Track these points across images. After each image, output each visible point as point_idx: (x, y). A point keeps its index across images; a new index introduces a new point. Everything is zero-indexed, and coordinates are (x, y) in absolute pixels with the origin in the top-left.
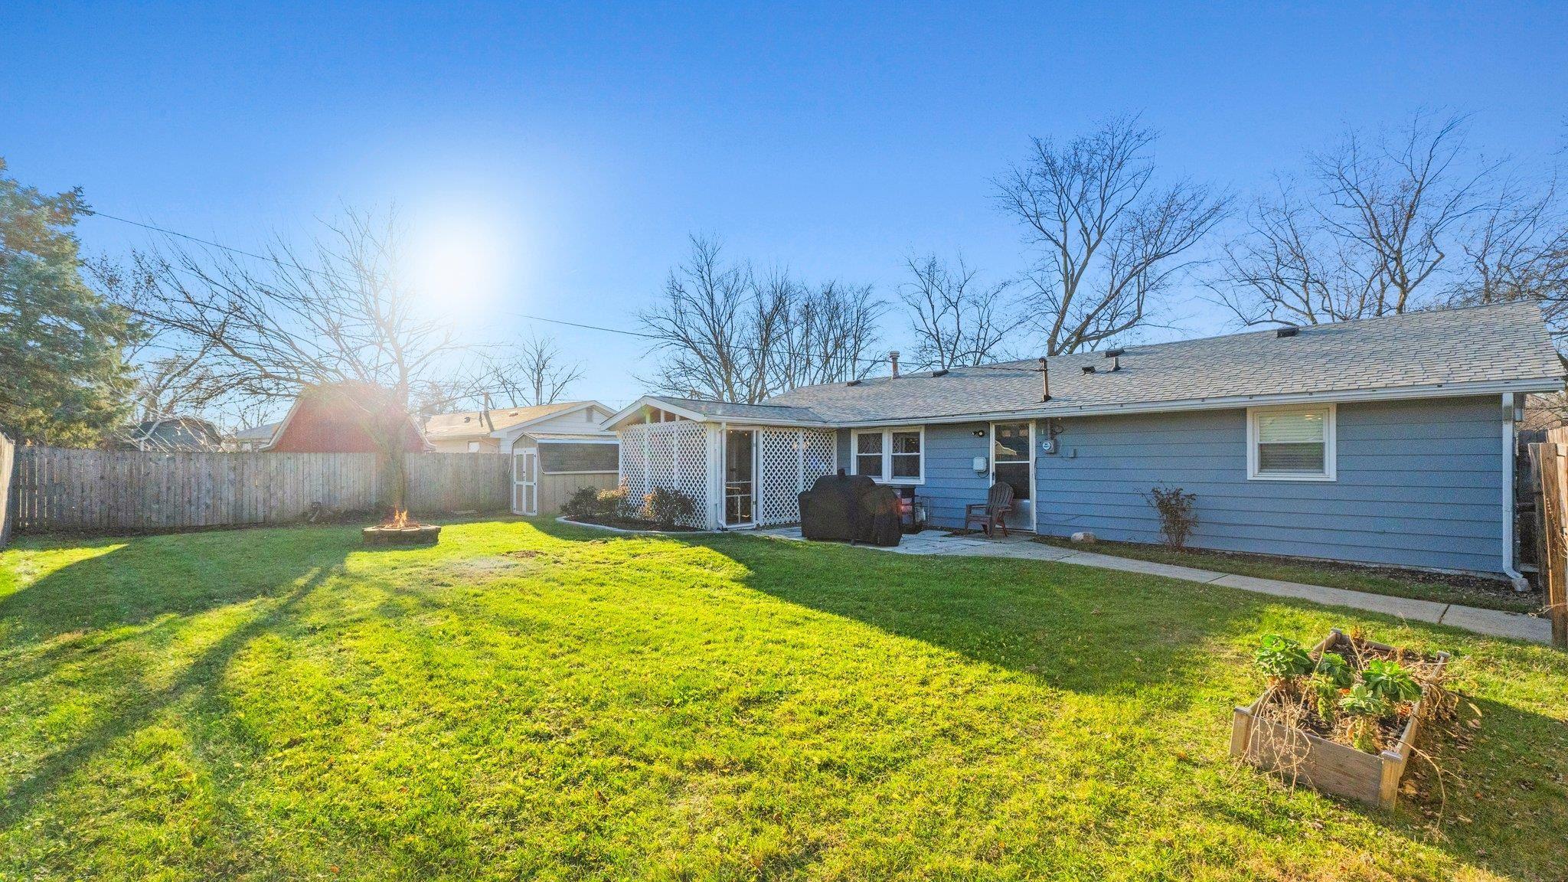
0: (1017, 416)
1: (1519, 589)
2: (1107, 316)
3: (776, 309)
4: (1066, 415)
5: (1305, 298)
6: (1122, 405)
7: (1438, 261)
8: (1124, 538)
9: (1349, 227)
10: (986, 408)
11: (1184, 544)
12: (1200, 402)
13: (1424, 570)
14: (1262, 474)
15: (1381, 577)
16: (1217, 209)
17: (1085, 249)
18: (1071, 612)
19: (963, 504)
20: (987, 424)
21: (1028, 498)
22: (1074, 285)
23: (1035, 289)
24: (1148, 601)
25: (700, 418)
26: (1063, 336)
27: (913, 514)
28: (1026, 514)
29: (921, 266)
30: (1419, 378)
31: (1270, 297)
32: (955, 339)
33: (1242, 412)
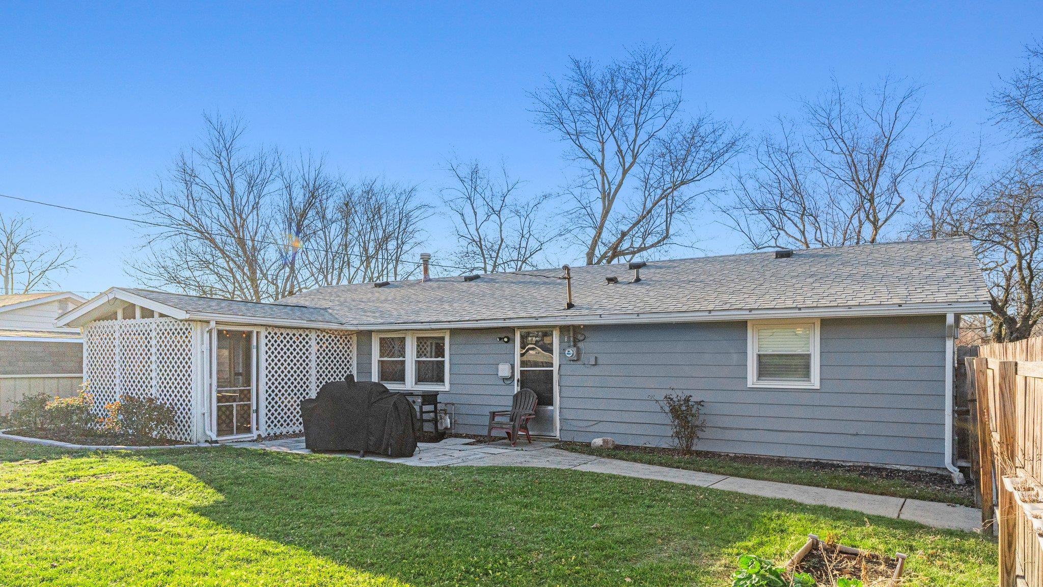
0: (540, 323)
1: (957, 482)
2: (640, 234)
3: (309, 204)
4: (586, 323)
5: (802, 227)
6: (638, 315)
7: (900, 205)
8: (640, 442)
9: (837, 171)
10: (511, 314)
11: (694, 448)
12: (707, 314)
13: (887, 467)
14: (761, 382)
15: (854, 475)
16: (733, 144)
17: (621, 170)
18: (571, 526)
19: (487, 411)
20: (512, 330)
21: (552, 404)
22: (611, 202)
23: (574, 204)
24: (651, 510)
25: (182, 315)
26: (601, 250)
27: (435, 421)
28: (550, 420)
29: (465, 172)
30: (884, 298)
31: (774, 226)
32: (496, 247)
33: (742, 325)
